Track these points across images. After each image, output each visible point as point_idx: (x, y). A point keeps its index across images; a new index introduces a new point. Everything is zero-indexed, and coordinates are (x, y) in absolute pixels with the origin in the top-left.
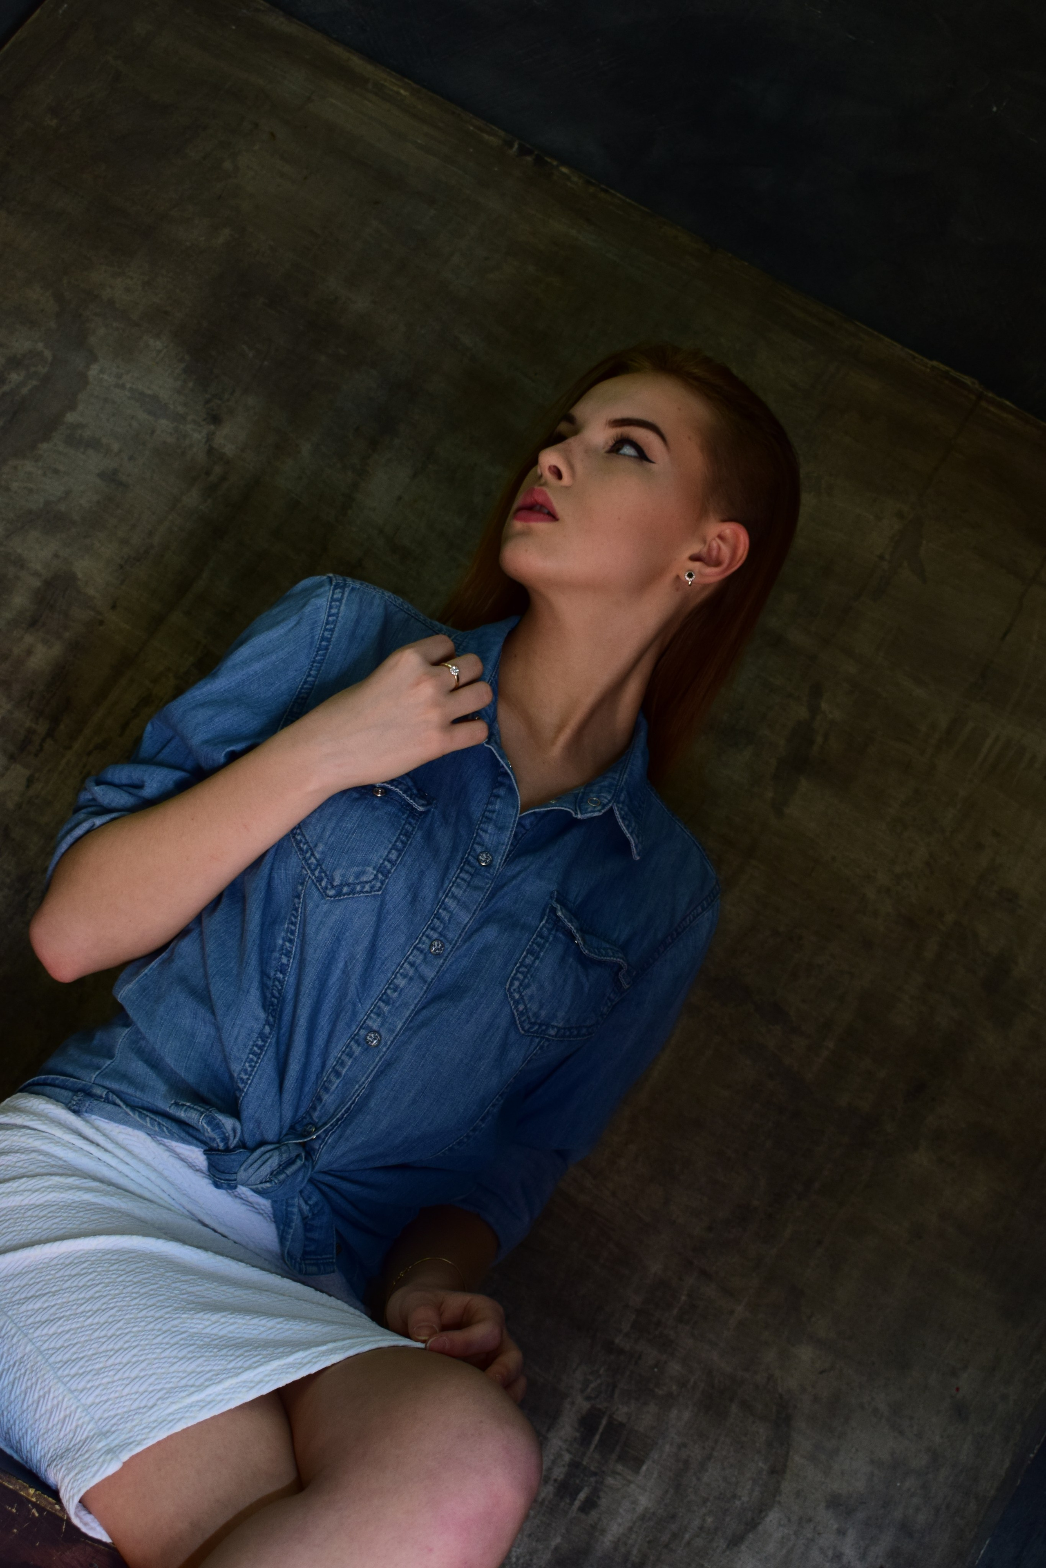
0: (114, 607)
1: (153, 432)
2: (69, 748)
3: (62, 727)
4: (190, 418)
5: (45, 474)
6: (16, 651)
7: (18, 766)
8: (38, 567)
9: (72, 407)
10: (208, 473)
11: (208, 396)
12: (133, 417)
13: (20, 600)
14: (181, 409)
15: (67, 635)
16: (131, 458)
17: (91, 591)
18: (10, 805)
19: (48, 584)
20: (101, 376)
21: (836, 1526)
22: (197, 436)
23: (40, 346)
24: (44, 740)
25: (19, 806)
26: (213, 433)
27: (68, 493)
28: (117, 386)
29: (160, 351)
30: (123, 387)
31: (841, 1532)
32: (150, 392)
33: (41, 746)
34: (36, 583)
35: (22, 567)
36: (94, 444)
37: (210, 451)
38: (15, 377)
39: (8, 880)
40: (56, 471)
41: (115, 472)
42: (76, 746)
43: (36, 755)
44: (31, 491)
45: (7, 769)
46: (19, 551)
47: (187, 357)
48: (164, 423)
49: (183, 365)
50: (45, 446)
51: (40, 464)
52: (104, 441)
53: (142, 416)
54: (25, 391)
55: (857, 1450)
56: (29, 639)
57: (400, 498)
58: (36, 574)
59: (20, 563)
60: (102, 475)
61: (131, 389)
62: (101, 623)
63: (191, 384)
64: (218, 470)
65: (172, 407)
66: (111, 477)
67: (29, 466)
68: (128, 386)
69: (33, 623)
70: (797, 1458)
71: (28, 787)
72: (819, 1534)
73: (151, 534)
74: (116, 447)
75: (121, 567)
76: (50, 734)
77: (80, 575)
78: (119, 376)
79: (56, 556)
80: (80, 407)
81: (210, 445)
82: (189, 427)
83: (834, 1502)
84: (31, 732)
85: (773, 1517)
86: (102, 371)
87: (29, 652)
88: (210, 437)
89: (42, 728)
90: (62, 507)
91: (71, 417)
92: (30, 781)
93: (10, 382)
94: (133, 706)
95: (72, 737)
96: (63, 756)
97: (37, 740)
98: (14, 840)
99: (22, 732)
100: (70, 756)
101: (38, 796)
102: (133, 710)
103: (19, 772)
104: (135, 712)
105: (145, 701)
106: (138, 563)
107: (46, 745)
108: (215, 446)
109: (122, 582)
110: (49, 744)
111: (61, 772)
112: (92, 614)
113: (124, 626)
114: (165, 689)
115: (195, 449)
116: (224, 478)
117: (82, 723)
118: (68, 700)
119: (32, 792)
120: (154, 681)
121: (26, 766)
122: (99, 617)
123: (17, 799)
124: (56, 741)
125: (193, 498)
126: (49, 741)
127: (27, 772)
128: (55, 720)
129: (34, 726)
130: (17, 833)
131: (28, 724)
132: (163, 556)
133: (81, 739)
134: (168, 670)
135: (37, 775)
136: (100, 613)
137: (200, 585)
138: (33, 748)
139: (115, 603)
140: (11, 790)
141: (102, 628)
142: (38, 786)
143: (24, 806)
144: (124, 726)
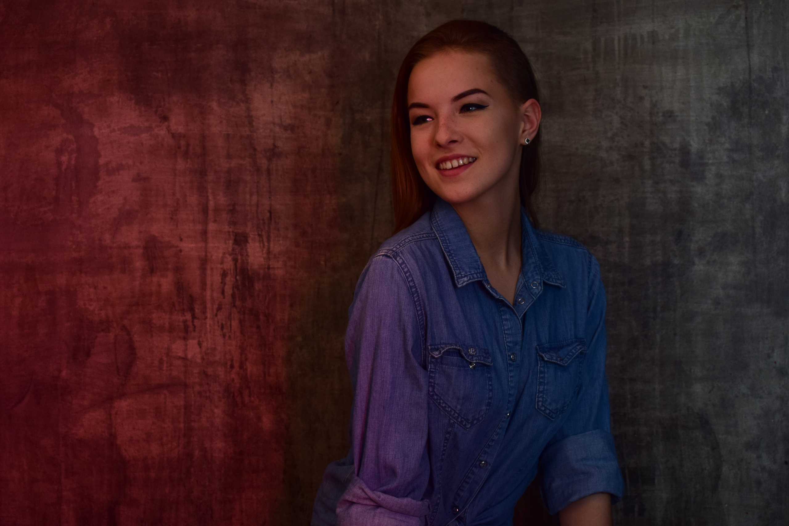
0: (181, 240)
1: (142, 144)
2: (206, 318)
3: (196, 310)
4: (154, 126)
5: (109, 197)
6: (153, 289)
7: (190, 341)
8: (135, 243)
9: (99, 156)
10: (179, 148)
11: (154, 109)
12: (128, 143)
13: (139, 264)
14: (147, 124)
15: (170, 266)
16: (141, 163)
17: (166, 239)
18: (199, 361)
19: (146, 248)
20: (101, 132)
21: (755, 456)
22: (163, 132)
23: (65, 135)
24: (193, 322)
25: (203, 359)
26: (169, 126)
27: (125, 199)
28: (111, 132)
29: (118, 102)
30: (114, 131)
31: (759, 457)
32: (128, 125)
33: (194, 325)
34: (140, 251)
35: (129, 247)
36: (120, 168)
37: (173, 136)
38: (64, 158)
39: (221, 395)
40: (113, 192)
41: (138, 175)
42: (208, 315)
43: (194, 331)
44: (108, 209)
45: (186, 345)
46: (123, 240)
47: (133, 96)
48: (144, 136)
49: (133, 101)
50: (100, 183)
51: (104, 193)
52: (124, 163)
53: (132, 139)
54: (73, 162)
55: (745, 417)
56: (155, 279)
57: (272, 102)
58: (137, 247)
59: (127, 247)
60: (134, 180)
61: (119, 129)
62: (181, 251)
63: (143, 109)
64: (183, 143)
65: (142, 125)
66: (138, 178)
67: (100, 197)
68: (116, 128)
69: (152, 271)
70: (720, 436)
71: (200, 347)
72: (750, 463)
73: (174, 194)
74: (131, 162)
75: (172, 218)
76: (194, 317)
77: (157, 235)
78: (109, 126)
79: (140, 232)
80: (102, 153)
81: (171, 133)
82: (156, 130)
83: (749, 446)
84: (185, 322)
85: (725, 469)
86: (100, 129)
87: (160, 285)
88: (168, 129)
89: (188, 316)
90: (127, 207)
91: (101, 161)
92: (200, 344)
93: (64, 162)
94: (220, 281)
95: (204, 312)
96: (206, 323)
97: (190, 323)
98: (211, 375)
99: (181, 324)
100: (209, 321)
101: (208, 349)
102: (222, 283)
103: (193, 343)
104: (223, 283)
105: (224, 275)
106: (178, 212)
107: (195, 323)
108: (174, 132)
109: (177, 225)
110: (196, 322)
111: (210, 332)
112: (174, 249)
113: (192, 245)
114: (229, 264)
115: (166, 140)
116: (188, 145)
117: (204, 303)
118: (191, 296)
119: (204, 349)
120: (222, 263)
121: (194, 338)
122: (178, 249)
123: (199, 356)
124: (198, 319)
125: (181, 165)
126: (196, 321)
127: (195, 342)
128: (192, 310)
129: (184, 318)
130: (210, 371)
131: (181, 319)
132: (186, 201)
133: (208, 311)
134: (224, 253)
135: (201, 340)
136: (177, 247)
137: (211, 204)
138: (191, 329)
139: (180, 237)
140: (195, 354)
141: (182, 253)
142: (204, 344)
143: (205, 357)
144: (223, 292)
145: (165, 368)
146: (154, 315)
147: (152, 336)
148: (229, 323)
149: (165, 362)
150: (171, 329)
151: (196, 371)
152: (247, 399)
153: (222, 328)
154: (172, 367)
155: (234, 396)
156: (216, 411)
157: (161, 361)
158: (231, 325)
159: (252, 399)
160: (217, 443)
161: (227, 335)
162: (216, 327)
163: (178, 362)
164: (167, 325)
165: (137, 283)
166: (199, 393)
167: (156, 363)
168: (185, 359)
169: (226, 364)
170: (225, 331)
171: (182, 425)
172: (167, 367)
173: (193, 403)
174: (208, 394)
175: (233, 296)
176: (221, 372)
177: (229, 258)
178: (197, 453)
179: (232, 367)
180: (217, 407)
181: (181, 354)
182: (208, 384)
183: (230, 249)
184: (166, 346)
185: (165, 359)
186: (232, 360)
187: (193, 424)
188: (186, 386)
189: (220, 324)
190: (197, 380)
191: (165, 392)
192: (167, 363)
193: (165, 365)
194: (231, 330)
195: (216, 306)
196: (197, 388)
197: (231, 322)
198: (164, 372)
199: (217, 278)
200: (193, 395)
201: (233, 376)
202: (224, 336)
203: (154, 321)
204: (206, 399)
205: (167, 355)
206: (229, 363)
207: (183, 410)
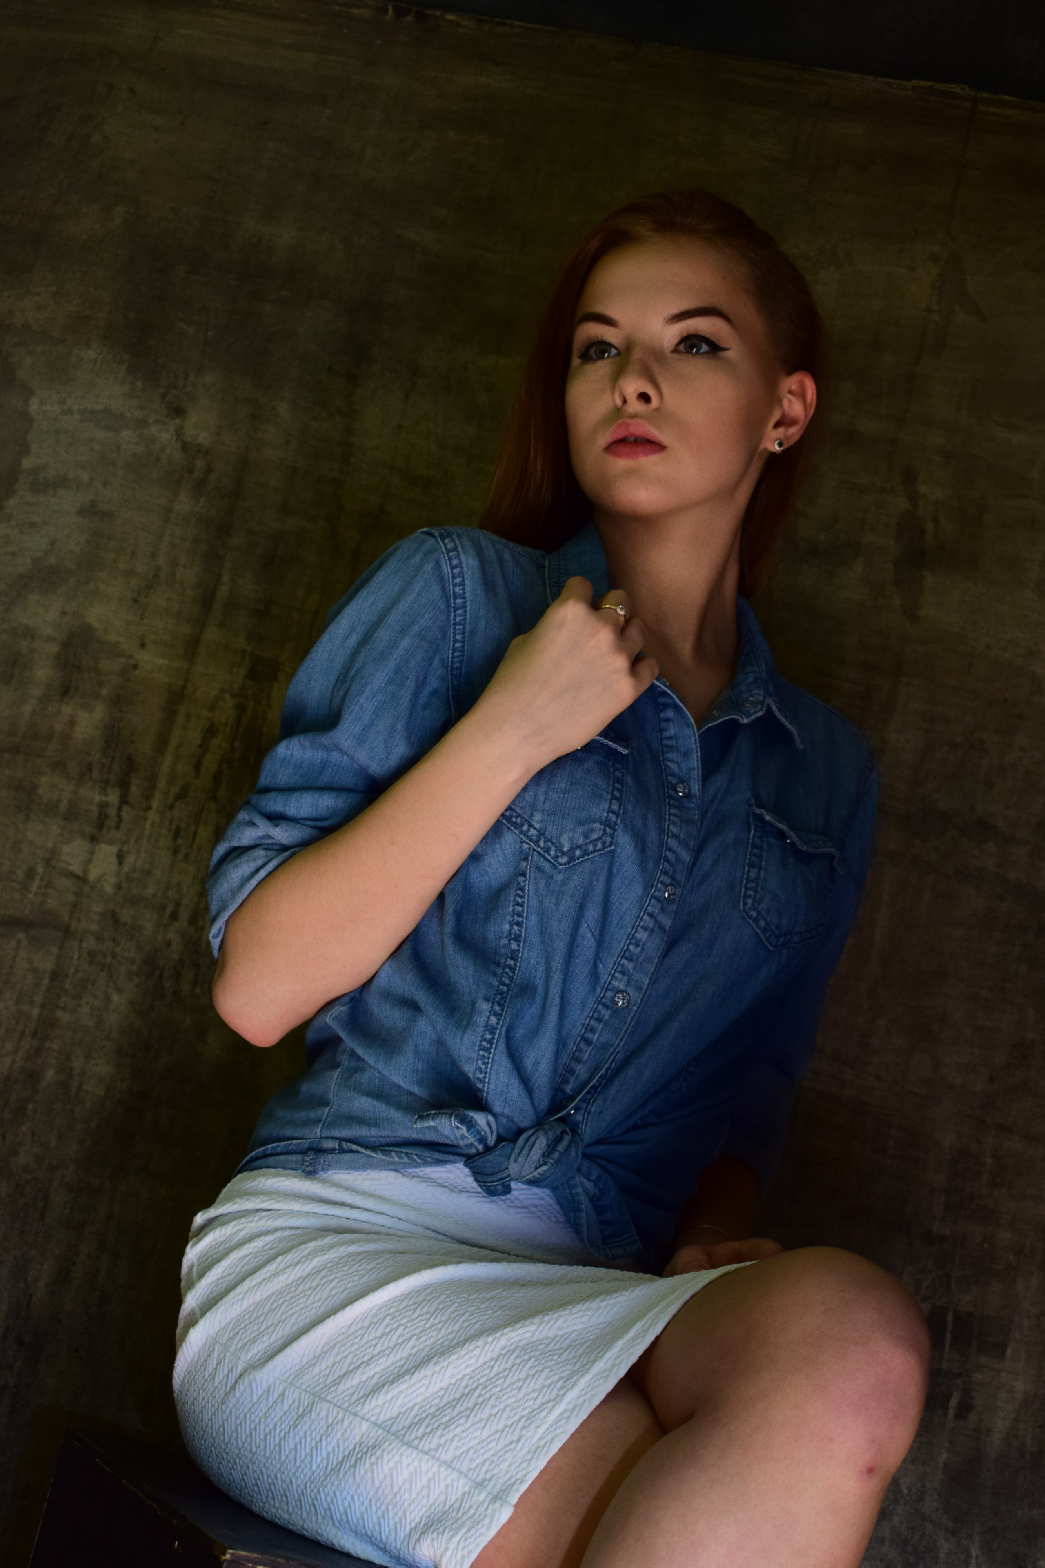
0: (143, 645)
1: (118, 448)
2: (149, 808)
3: (133, 789)
4: (151, 419)
5: (22, 532)
6: (58, 727)
7: (103, 846)
8: (49, 631)
9: (25, 451)
10: (190, 471)
11: (162, 390)
12: (92, 440)
13: (43, 672)
14: (138, 414)
15: (104, 692)
16: (105, 484)
17: (113, 637)
18: (109, 889)
19: (66, 645)
20: (44, 408)
22: (165, 436)
24: (119, 809)
25: (119, 887)
26: (181, 427)
27: (53, 543)
28: (63, 413)
29: (95, 361)
30: (70, 412)
32: (100, 407)
33: (119, 816)
34: (53, 648)
35: (33, 637)
36: (61, 482)
37: (185, 446)
39: (134, 968)
40: (33, 525)
41: (94, 504)
42: (155, 804)
43: (117, 828)
44: (14, 554)
45: (92, 852)
46: (24, 621)
47: (126, 357)
48: (127, 435)
49: (125, 367)
50: (11, 502)
51: (13, 523)
52: (71, 475)
53: (101, 434)
56: (67, 710)
57: (399, 426)
58: (50, 639)
59: (30, 633)
60: (81, 512)
61: (81, 412)
62: (135, 667)
63: (139, 384)
64: (200, 463)
65: (128, 414)
66: (91, 510)
68: (75, 408)
69: (66, 691)
71: (120, 863)
73: (154, 556)
74: (85, 477)
75: (135, 601)
76: (124, 800)
77: (96, 625)
78: (63, 402)
79: (64, 613)
80: (34, 448)
81: (182, 441)
82: (154, 429)
84: (103, 805)
86: (43, 403)
87: (72, 723)
88: (179, 433)
89: (113, 797)
90: (52, 560)
91: (27, 463)
92: (121, 857)
94: (198, 742)
95: (148, 796)
96: (145, 819)
97: (112, 811)
98: (125, 924)
99: (95, 809)
100: (152, 816)
101: (134, 870)
102: (201, 746)
103: (106, 852)
104: (204, 747)
105: (210, 732)
106: (152, 591)
107: (124, 814)
108: (188, 440)
109: (142, 617)
110: (127, 811)
111: (150, 837)
112: (123, 660)
113: (160, 661)
114: (226, 713)
115: (168, 451)
116: (209, 471)
117: (152, 779)
118: (130, 759)
119: (126, 868)
120: (213, 708)
121: (111, 843)
122: (131, 662)
123: (113, 880)
124: (132, 806)
125: (184, 503)
126: (126, 809)
127: (114, 849)
128: (124, 785)
129: (104, 798)
130: (126, 915)
131: (97, 798)
132: (174, 575)
133: (157, 795)
134: (222, 691)
135: (125, 848)
136: (131, 657)
137: (224, 590)
138: (112, 822)
139: (142, 640)
140: (105, 874)
141: (138, 672)
142: (130, 859)
143: (124, 885)
144: (198, 766)
145: (34, 889)
146: (44, 779)
147: (27, 818)
148: (192, 829)
149: (38, 877)
150: (71, 815)
151: (97, 908)
152: (185, 987)
153: (177, 834)
154: (50, 891)
155: (161, 976)
156: (115, 998)
157: (30, 873)
158: (195, 834)
159: (198, 990)
160: (97, 1065)
161: (183, 851)
162: (165, 832)
163: (66, 883)
164: (64, 805)
165: (28, 709)
166: (92, 954)
167: (20, 874)
168: (81, 879)
169: (164, 908)
170: (180, 841)
171: (35, 1012)
172: (39, 887)
173: (72, 971)
174: (108, 960)
175: (217, 777)
176: (148, 921)
177: (230, 702)
178: (50, 1074)
179: (174, 916)
180: (119, 990)
181: (76, 867)
182: (114, 940)
183: (236, 686)
184: (50, 845)
185: (40, 870)
186: (178, 904)
187: (59, 1013)
188: (67, 932)
189: (173, 827)
190: (94, 927)
191: (22, 936)
192: (42, 879)
193: (37, 882)
194: (193, 842)
195: (175, 790)
196: (90, 943)
197: (197, 829)
198: (31, 896)
199: (195, 736)
200: (76, 956)
201: (172, 935)
202: (176, 851)
203: (40, 791)
204: (102, 970)
205: (48, 862)
206: (170, 908)
207: (46, 981)
